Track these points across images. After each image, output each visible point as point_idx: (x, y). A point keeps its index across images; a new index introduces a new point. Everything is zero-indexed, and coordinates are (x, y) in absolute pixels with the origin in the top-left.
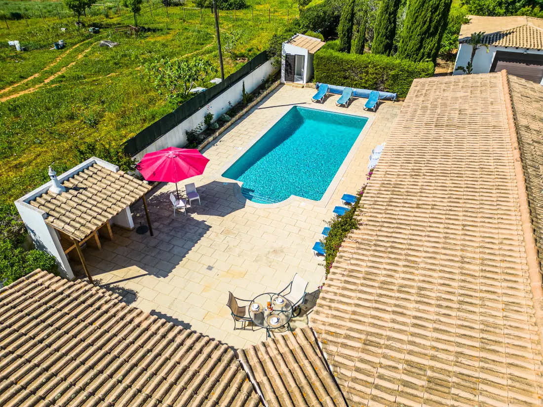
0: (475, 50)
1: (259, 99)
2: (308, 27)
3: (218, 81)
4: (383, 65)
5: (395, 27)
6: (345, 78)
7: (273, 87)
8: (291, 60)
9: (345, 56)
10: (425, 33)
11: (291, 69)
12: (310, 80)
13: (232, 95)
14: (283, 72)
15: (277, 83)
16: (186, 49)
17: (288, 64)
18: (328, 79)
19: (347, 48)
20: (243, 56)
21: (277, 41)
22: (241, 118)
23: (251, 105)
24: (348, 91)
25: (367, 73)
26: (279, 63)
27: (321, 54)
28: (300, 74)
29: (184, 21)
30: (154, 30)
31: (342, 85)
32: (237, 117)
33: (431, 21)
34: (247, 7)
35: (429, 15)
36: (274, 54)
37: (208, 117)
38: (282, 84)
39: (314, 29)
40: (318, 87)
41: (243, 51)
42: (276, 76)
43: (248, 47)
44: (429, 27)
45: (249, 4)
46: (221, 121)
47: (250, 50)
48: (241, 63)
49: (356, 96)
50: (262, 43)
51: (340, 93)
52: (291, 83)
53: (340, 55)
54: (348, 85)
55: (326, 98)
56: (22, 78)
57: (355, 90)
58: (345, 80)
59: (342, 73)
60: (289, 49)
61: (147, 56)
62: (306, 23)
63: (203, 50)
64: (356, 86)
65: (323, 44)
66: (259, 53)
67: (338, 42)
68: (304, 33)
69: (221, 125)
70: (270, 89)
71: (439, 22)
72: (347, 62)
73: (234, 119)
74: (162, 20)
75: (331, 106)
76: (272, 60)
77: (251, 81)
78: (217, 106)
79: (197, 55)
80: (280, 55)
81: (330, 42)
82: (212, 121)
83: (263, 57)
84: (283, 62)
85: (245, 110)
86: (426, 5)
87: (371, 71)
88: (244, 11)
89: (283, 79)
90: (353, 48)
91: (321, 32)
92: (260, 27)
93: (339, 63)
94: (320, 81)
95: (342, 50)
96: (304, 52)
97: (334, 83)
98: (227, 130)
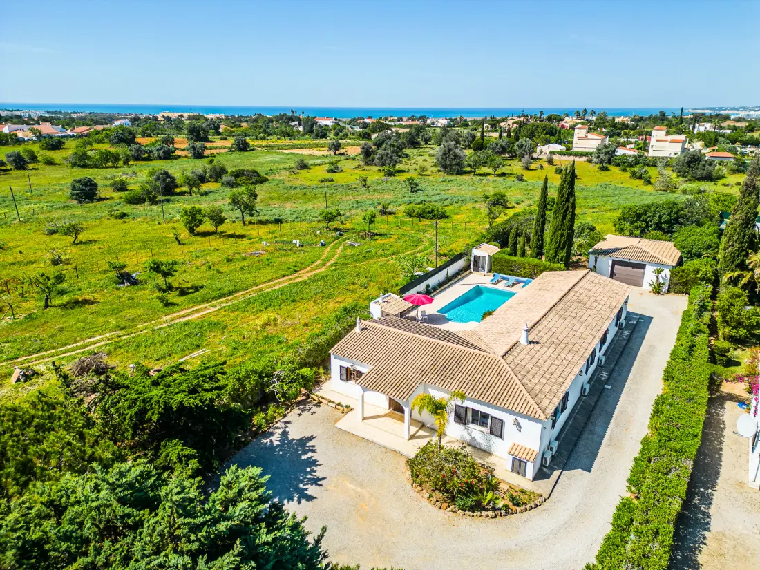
0: (596, 258)
1: (455, 280)
2: (491, 239)
3: (430, 269)
4: (534, 264)
5: (542, 243)
6: (511, 271)
7: (465, 274)
8: (477, 259)
9: (512, 258)
10: (557, 248)
11: (478, 264)
12: (490, 271)
13: (441, 276)
14: (472, 266)
15: (468, 272)
16: (407, 249)
17: (475, 261)
18: (501, 271)
19: (514, 253)
20: (445, 255)
21: (469, 247)
22: (445, 289)
23: (451, 283)
24: (512, 279)
25: (525, 268)
26: (470, 260)
27: (496, 256)
28: (483, 267)
29: (400, 228)
30: (381, 235)
31: (510, 275)
32: (443, 288)
33: (560, 242)
34: (447, 217)
35: (559, 238)
36: (466, 255)
37: (428, 286)
38: (471, 273)
39: (495, 240)
40: (494, 276)
41: (446, 252)
42: (468, 268)
43: (449, 249)
44: (559, 245)
45: (448, 214)
46: (434, 289)
47: (450, 251)
48: (444, 259)
49: (518, 282)
50: (458, 247)
51: (508, 279)
52: (477, 273)
53: (507, 257)
54: (514, 275)
55: (498, 282)
56: (313, 263)
57: (517, 278)
58: (512, 272)
59: (510, 268)
60: (476, 252)
61: (381, 252)
62: (489, 236)
63: (418, 249)
64: (518, 276)
65: (499, 250)
66: (456, 253)
67: (508, 249)
68: (487, 243)
69: (434, 291)
70: (463, 275)
71: (565, 242)
72: (513, 261)
73: (441, 289)
74: (382, 227)
75: (502, 286)
76: (465, 258)
77: (452, 269)
78: (432, 281)
79: (415, 253)
80: (471, 256)
81: (504, 249)
82: (430, 289)
83: (460, 256)
84: (472, 260)
85: (448, 285)
86: (556, 233)
87: (527, 267)
88: (445, 220)
89: (472, 270)
90: (518, 253)
91: (499, 243)
92: (458, 234)
93: (508, 262)
94: (495, 272)
95: (510, 254)
96: (486, 255)
97: (504, 274)
98: (437, 294)
